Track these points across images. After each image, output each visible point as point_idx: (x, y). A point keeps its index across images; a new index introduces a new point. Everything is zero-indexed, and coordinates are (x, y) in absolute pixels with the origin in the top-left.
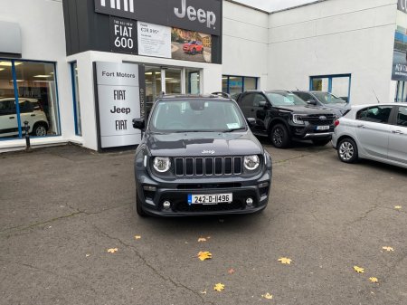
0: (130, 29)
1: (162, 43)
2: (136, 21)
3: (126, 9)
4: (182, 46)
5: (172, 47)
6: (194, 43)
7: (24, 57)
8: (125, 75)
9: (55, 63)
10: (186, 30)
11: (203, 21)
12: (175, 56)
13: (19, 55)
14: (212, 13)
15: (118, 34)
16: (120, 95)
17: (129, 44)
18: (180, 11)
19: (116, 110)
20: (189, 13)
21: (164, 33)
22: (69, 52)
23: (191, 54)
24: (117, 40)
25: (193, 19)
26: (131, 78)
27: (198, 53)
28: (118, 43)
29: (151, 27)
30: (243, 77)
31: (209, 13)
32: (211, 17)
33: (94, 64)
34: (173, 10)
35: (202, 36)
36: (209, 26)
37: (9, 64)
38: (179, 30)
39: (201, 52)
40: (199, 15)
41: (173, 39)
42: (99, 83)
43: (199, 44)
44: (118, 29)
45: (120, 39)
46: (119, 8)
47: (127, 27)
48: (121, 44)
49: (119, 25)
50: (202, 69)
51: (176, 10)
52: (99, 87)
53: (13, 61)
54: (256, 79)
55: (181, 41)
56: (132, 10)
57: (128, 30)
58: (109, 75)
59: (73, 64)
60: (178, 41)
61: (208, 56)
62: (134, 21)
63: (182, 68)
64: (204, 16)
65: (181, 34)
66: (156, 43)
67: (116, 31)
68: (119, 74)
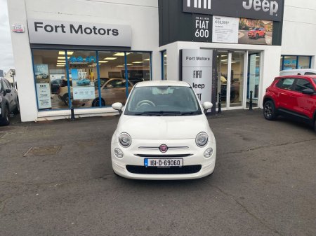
0: (207, 22)
1: (231, 31)
2: (212, 15)
3: (205, 7)
4: (247, 32)
5: (239, 34)
6: (257, 29)
7: (132, 49)
8: (203, 59)
10: (252, 19)
11: (267, 10)
12: (241, 41)
13: (130, 48)
14: (275, 3)
15: (198, 27)
16: (198, 74)
17: (205, 34)
18: (248, 4)
19: (194, 86)
20: (255, 4)
21: (234, 23)
22: (161, 44)
23: (254, 38)
24: (197, 32)
25: (259, 9)
26: (207, 61)
27: (261, 37)
28: (197, 34)
29: (223, 19)
30: (298, 56)
31: (272, 3)
32: (274, 6)
33: (181, 51)
34: (242, 3)
35: (265, 22)
36: (271, 14)
37: (123, 54)
38: (245, 20)
39: (264, 37)
40: (264, 5)
41: (240, 28)
42: (183, 65)
43: (262, 30)
44: (198, 23)
45: (199, 31)
46: (200, 7)
47: (205, 21)
48: (200, 34)
49: (199, 20)
50: (263, 51)
51: (244, 3)
52: (183, 69)
53: (125, 52)
54: (310, 57)
55: (246, 28)
56: (209, 8)
57: (206, 23)
58: (191, 59)
59: (163, 52)
60: (244, 29)
61: (269, 39)
62: (210, 16)
63: (246, 51)
64: (268, 5)
65: (247, 23)
66: (227, 32)
67: (197, 25)
68: (198, 58)
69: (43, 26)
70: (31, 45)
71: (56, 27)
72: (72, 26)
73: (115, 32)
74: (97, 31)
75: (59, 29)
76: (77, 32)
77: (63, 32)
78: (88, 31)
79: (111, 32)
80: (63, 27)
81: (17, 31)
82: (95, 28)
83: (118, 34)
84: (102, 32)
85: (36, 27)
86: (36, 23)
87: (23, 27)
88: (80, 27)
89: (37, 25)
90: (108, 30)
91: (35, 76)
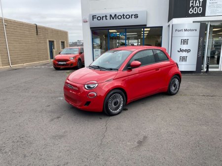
8: (190, 30)
9: (162, 27)
13: (146, 25)
15: (192, 6)
16: (185, 42)
17: (199, 11)
19: (181, 51)
24: (190, 10)
26: (194, 32)
28: (191, 12)
44: (193, 3)
45: (193, 9)
48: (193, 11)
52: (173, 38)
53: (144, 28)
57: (200, 2)
58: (179, 31)
66: (221, 7)
67: (191, 4)
68: (185, 30)
69: (96, 17)
70: (91, 28)
71: (103, 17)
72: (111, 15)
73: (136, 16)
74: (125, 17)
75: (104, 18)
76: (113, 19)
77: (106, 19)
78: (120, 17)
79: (133, 16)
80: (106, 16)
81: (85, 22)
82: (123, 15)
83: (138, 17)
84: (128, 17)
85: (93, 18)
86: (93, 16)
87: (88, 19)
88: (116, 15)
89: (94, 17)
90: (132, 15)
91: (93, 45)
